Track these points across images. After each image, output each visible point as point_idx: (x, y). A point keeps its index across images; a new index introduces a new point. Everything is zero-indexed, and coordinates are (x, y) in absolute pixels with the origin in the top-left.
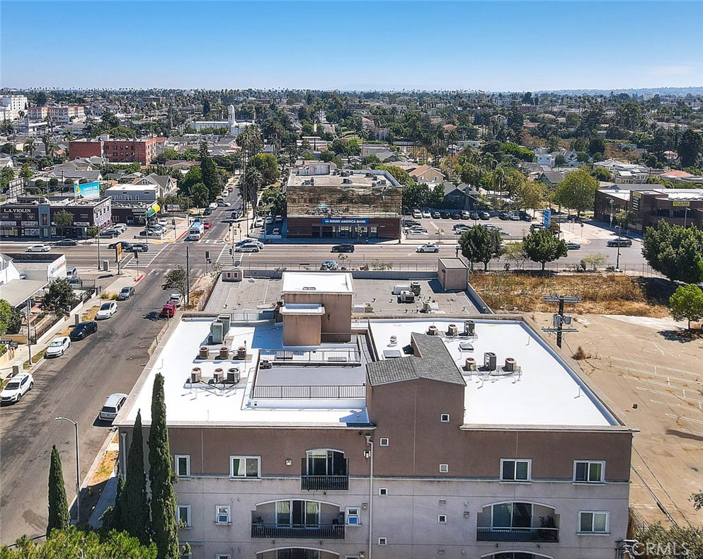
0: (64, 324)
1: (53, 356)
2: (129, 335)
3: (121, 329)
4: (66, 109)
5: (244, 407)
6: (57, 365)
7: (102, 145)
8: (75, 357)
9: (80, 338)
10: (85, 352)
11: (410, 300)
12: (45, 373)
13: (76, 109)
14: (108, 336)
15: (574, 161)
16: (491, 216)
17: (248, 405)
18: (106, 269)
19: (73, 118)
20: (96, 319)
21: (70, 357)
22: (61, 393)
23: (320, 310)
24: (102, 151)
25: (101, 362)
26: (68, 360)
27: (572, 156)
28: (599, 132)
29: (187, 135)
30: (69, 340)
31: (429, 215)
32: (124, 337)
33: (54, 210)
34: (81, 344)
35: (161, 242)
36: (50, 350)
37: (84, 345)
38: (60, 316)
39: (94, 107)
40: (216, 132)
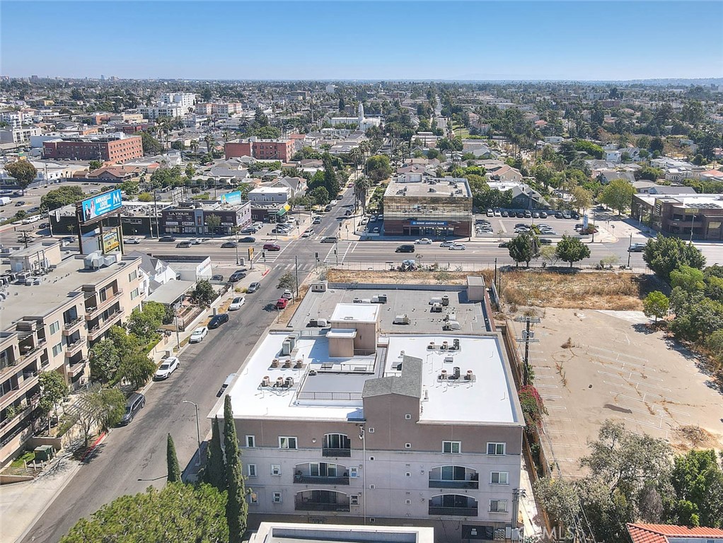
0: (205, 315)
1: (196, 342)
2: (250, 324)
3: (245, 319)
4: (227, 105)
5: (292, 404)
6: (197, 349)
7: (251, 146)
8: (210, 342)
9: (216, 327)
10: (218, 338)
11: (439, 310)
12: (188, 355)
13: (235, 105)
14: (235, 325)
15: (637, 157)
16: (549, 215)
17: (294, 403)
18: (242, 265)
19: (232, 114)
20: (229, 310)
21: (206, 342)
22: (198, 372)
23: (353, 335)
24: (252, 150)
25: (228, 347)
26: (205, 345)
27: (636, 152)
28: (666, 127)
29: (325, 129)
30: (207, 329)
31: (499, 214)
32: (247, 326)
33: (206, 213)
34: (216, 332)
35: (288, 238)
36: (193, 338)
37: (217, 334)
38: (203, 308)
39: (250, 101)
40: (348, 128)
